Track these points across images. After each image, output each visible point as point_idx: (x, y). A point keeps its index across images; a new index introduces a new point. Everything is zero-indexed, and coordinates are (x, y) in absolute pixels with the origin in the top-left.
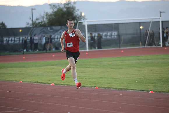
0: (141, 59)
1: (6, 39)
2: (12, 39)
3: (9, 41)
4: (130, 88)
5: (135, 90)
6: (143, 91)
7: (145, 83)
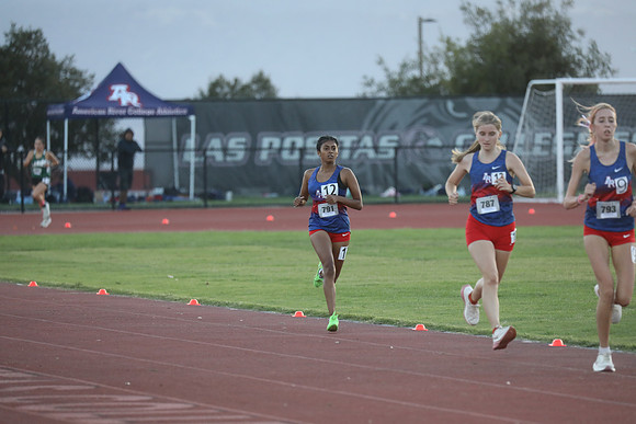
1: (271, 144)
2: (293, 143)
3: (281, 149)
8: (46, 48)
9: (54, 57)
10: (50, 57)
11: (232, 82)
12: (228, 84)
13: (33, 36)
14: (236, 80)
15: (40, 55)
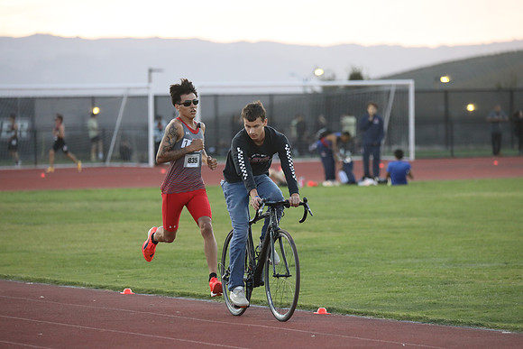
0: (96, 200)
4: (67, 280)
5: (82, 285)
6: (102, 288)
7: (109, 267)
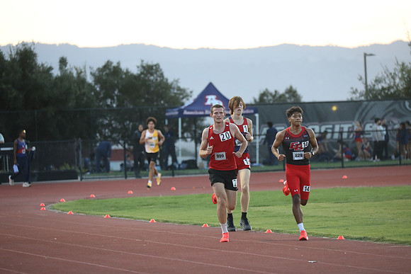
8: (162, 75)
9: (167, 80)
10: (165, 80)
11: (274, 93)
12: (271, 94)
13: (154, 68)
14: (276, 92)
15: (159, 79)
